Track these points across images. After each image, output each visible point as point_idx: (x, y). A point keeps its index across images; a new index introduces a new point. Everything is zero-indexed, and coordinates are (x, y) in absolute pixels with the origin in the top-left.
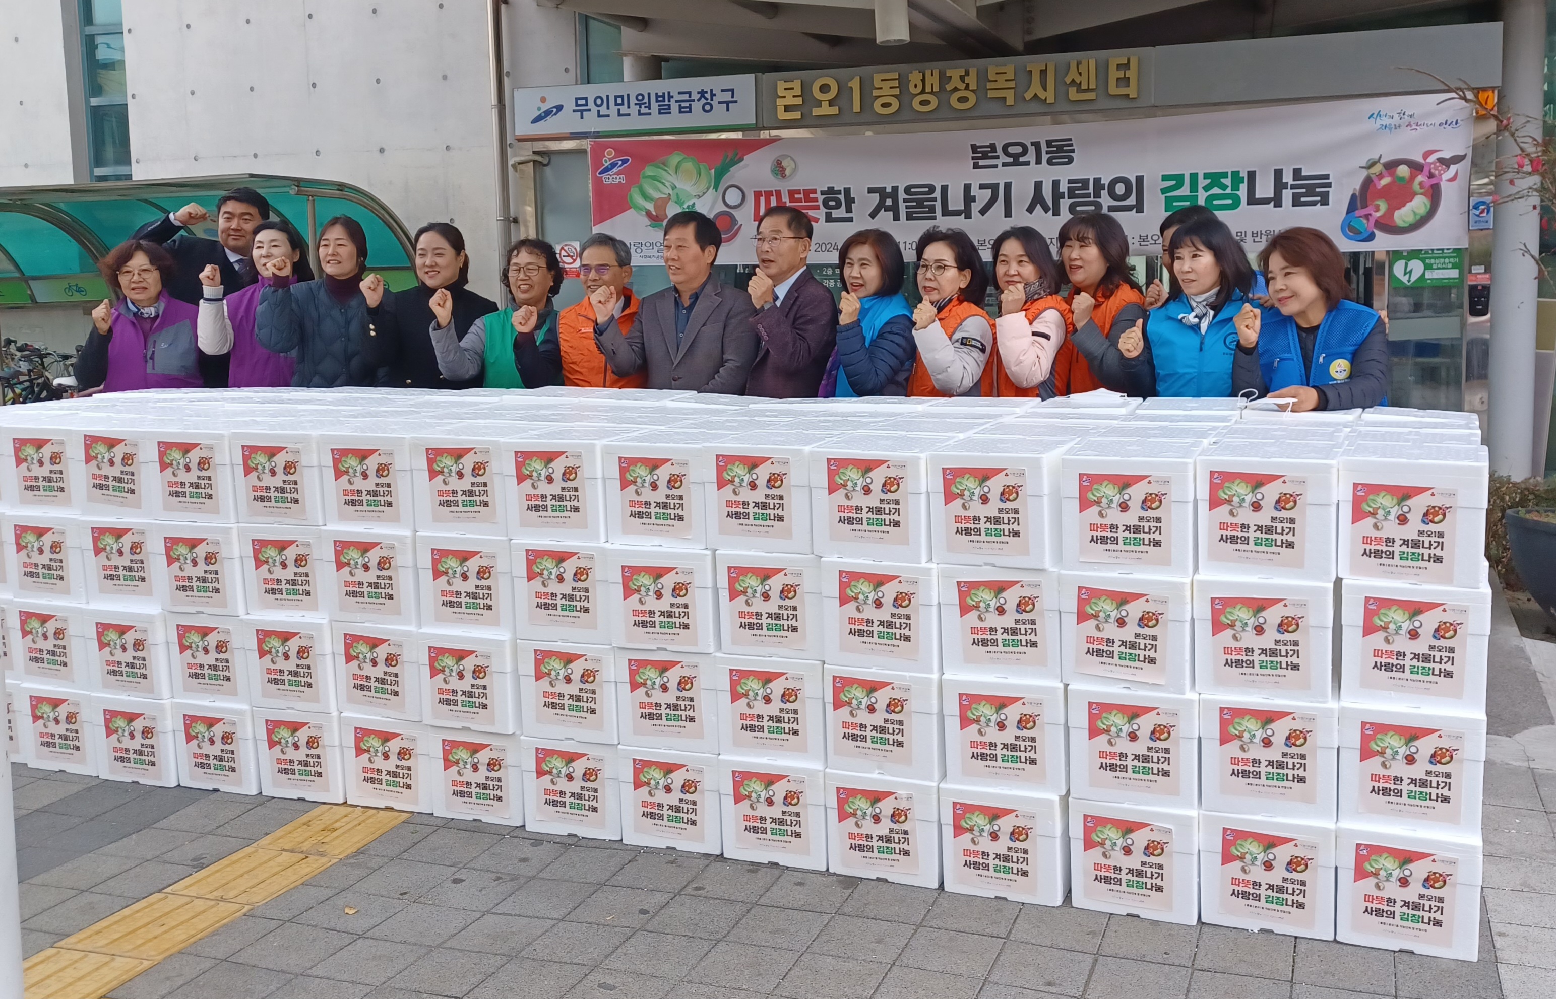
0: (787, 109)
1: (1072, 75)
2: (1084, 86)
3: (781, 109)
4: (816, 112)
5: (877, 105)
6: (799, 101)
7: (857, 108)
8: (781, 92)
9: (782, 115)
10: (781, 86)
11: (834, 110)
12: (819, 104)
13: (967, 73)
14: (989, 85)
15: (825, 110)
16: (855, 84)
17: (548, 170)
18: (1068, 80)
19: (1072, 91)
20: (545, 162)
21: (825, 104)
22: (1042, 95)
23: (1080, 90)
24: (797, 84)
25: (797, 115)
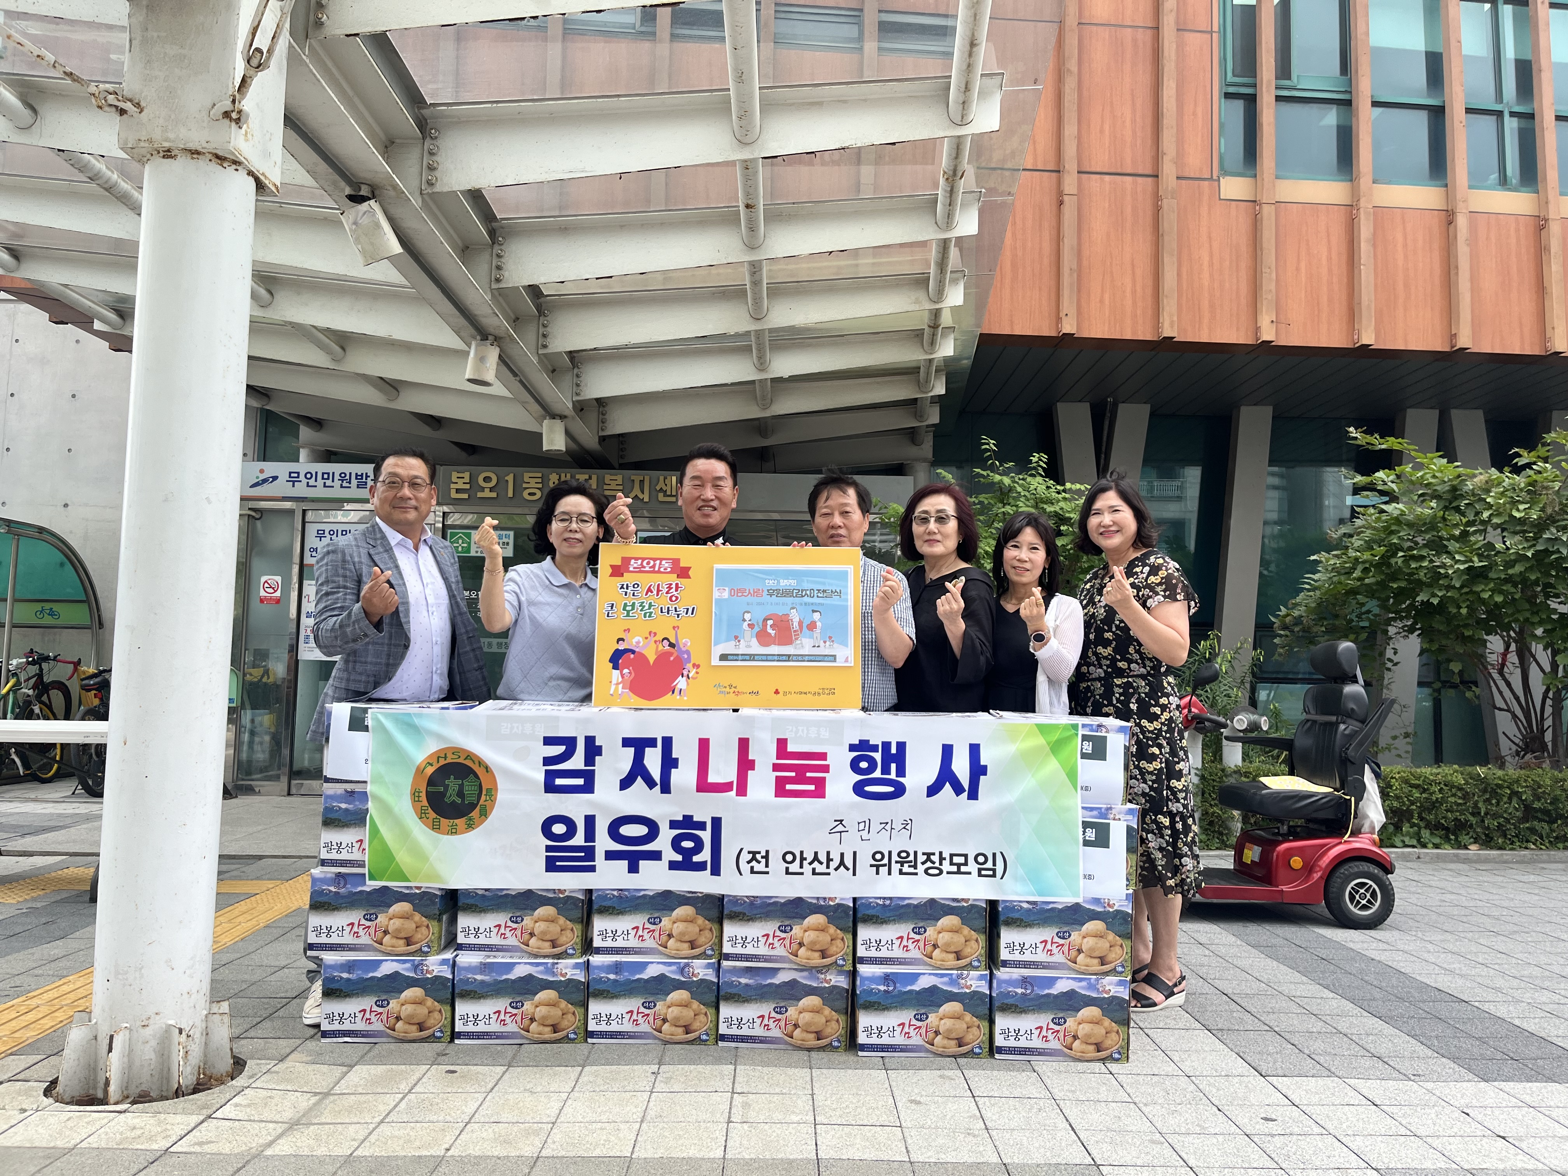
0: (458, 491)
1: (661, 485)
2: (669, 493)
3: (453, 492)
4: (480, 495)
5: (525, 494)
6: (468, 486)
7: (510, 494)
8: (454, 479)
9: (454, 495)
10: (455, 475)
11: (494, 495)
12: (482, 489)
13: (590, 478)
14: (605, 487)
15: (487, 494)
16: (510, 478)
17: (258, 523)
18: (658, 488)
19: (661, 495)
20: (257, 516)
21: (487, 490)
22: (641, 496)
23: (665, 495)
24: (467, 475)
25: (466, 496)
